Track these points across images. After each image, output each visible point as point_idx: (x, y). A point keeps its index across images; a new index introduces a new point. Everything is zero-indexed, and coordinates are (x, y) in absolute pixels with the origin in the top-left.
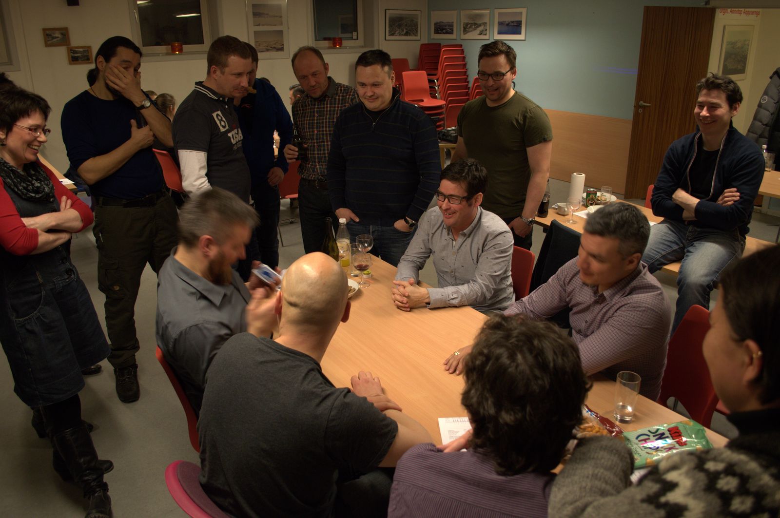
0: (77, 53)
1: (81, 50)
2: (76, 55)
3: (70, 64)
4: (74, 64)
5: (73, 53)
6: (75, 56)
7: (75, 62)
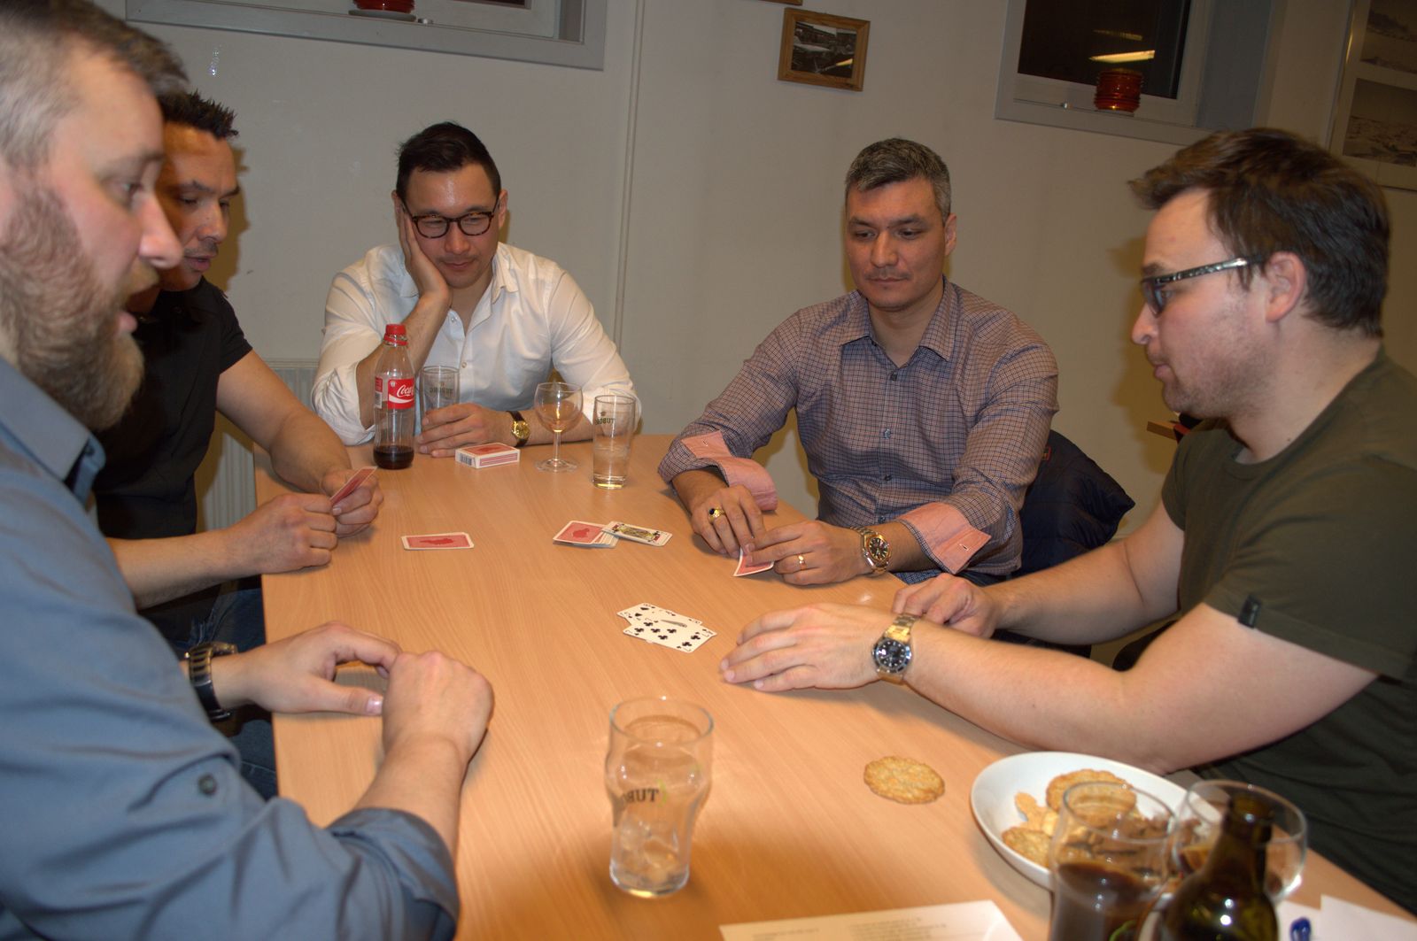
0: (815, 41)
1: (832, 31)
2: (810, 48)
3: (783, 77)
4: (796, 80)
5: (803, 39)
6: (806, 53)
7: (799, 74)
